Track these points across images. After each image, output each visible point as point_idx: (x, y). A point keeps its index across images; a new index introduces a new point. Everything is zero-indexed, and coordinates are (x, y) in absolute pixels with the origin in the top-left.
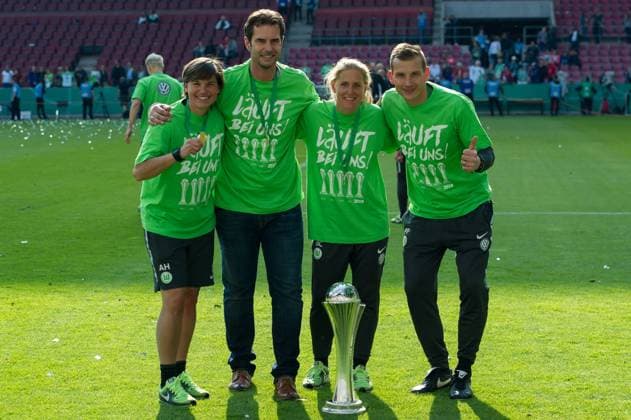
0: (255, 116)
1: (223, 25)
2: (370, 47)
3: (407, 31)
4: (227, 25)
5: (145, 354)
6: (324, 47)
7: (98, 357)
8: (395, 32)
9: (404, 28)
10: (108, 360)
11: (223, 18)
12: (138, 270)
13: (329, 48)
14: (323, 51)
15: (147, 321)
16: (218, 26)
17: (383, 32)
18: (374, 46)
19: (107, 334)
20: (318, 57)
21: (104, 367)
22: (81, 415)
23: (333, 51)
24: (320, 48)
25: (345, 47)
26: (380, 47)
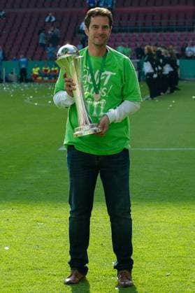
0: (89, 82)
1: (51, 18)
2: (151, 34)
3: (177, 23)
4: (54, 19)
5: (38, 246)
6: (120, 34)
7: (7, 248)
8: (169, 23)
9: (174, 21)
10: (15, 250)
11: (50, 14)
12: (20, 188)
13: (123, 34)
14: (119, 36)
15: (34, 223)
16: (47, 20)
17: (160, 23)
18: (155, 33)
19: (10, 233)
20: (116, 41)
21: (12, 255)
22: (4, 287)
23: (126, 36)
24: (117, 34)
25: (134, 34)
26: (158, 34)
